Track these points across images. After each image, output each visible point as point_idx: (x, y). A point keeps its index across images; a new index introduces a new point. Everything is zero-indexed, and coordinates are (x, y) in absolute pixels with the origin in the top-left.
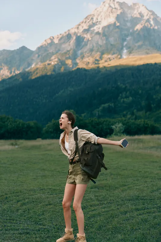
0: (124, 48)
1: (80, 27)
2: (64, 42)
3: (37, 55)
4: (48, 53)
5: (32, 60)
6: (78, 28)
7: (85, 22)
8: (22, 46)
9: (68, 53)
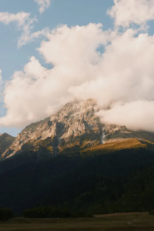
0: (103, 134)
1: (60, 114)
2: (45, 129)
3: (18, 142)
4: (30, 140)
5: (14, 147)
6: (58, 115)
7: (65, 110)
8: (3, 133)
9: (49, 139)
